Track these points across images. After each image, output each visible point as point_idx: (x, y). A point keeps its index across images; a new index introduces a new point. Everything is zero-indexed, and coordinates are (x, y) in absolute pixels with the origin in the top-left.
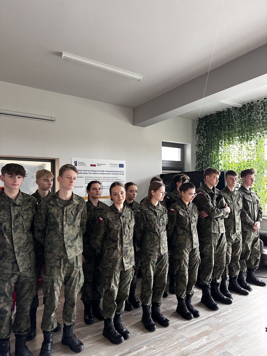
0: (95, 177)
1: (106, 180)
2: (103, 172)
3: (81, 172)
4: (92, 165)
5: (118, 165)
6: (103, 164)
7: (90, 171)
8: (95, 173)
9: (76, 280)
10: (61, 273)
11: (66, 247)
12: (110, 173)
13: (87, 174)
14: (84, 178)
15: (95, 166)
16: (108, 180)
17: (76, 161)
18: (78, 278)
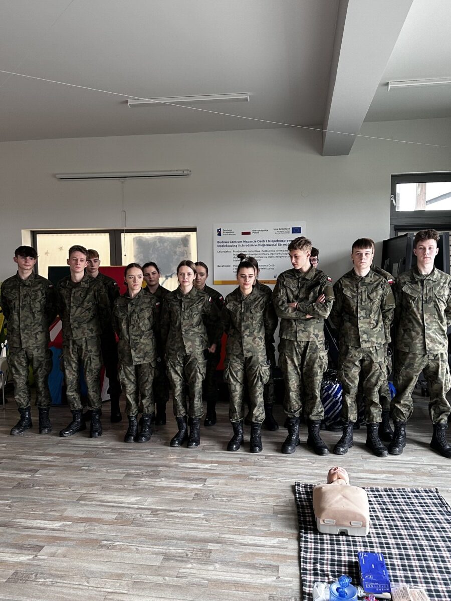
0: (250, 252)
1: (267, 256)
2: (262, 243)
3: (227, 244)
4: (243, 233)
5: (291, 229)
6: (262, 231)
7: (241, 242)
8: (248, 246)
9: (87, 363)
10: (70, 352)
11: (72, 327)
12: (275, 243)
13: (236, 246)
14: (232, 253)
15: (249, 233)
16: (271, 256)
17: (220, 229)
18: (89, 362)
